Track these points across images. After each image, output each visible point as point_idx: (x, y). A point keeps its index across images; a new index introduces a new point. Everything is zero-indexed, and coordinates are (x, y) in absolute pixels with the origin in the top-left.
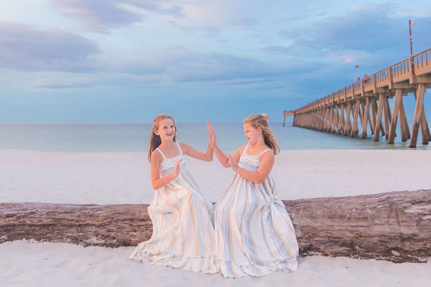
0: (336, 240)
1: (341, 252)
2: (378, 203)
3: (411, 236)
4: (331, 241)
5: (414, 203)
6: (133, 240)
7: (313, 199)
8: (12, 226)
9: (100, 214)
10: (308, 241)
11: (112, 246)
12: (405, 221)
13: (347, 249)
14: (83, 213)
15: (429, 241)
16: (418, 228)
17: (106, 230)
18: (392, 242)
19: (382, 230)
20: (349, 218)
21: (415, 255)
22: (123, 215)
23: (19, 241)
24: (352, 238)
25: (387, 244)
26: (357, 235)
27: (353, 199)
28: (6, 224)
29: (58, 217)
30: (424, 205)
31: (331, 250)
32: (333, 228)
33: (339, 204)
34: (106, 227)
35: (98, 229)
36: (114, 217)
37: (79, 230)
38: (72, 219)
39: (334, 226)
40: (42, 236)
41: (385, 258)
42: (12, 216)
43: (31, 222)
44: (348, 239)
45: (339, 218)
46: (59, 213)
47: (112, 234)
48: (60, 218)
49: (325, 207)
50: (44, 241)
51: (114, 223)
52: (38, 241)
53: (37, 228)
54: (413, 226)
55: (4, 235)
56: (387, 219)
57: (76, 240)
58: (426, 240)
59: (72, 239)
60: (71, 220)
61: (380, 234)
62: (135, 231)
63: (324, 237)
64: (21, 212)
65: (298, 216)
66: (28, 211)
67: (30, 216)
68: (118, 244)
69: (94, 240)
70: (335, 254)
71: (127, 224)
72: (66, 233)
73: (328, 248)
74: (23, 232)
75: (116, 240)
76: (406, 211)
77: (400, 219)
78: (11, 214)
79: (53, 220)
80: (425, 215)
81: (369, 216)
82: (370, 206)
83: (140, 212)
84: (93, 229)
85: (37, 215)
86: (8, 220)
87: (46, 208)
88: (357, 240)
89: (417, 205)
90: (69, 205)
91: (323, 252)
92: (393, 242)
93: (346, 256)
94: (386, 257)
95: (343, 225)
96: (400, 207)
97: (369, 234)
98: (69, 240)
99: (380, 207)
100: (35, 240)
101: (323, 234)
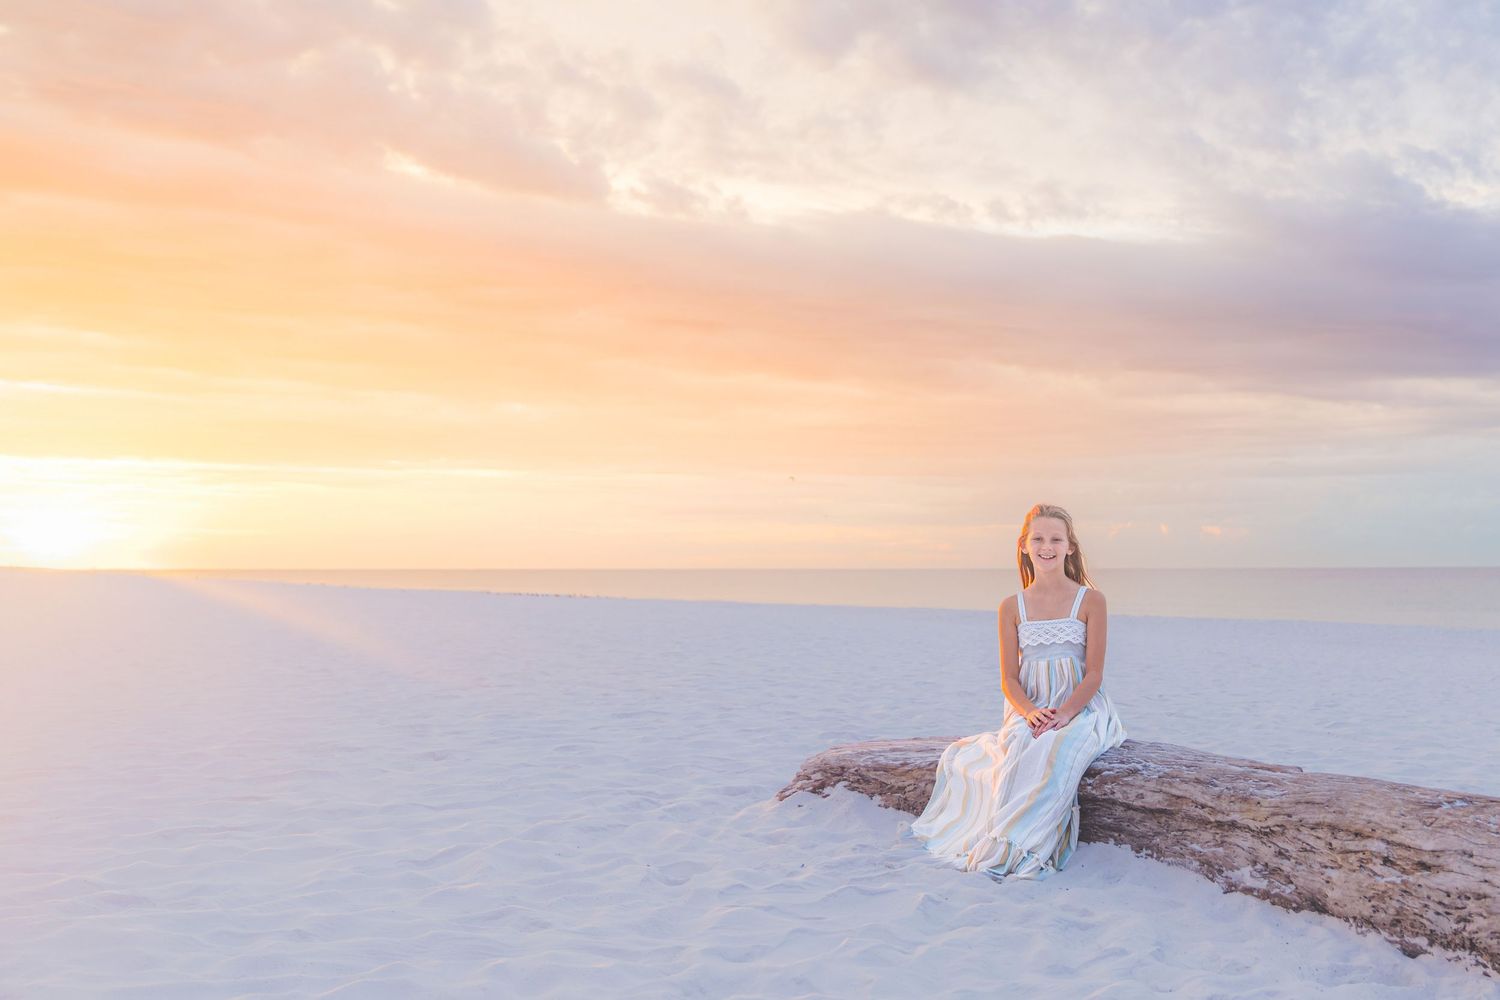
14: (1234, 788)
17: (1273, 848)
22: (1317, 810)
34: (1273, 840)
35: (1256, 843)
36: (1295, 814)
51: (1291, 832)
52: (1137, 852)
53: (1137, 817)
57: (1209, 869)
59: (1202, 864)
60: (1204, 806)
62: (1337, 867)
64: (1115, 765)
66: (1127, 766)
67: (1126, 779)
68: (1299, 900)
69: (1245, 875)
71: (1321, 839)
72: (1192, 843)
74: (1110, 821)
75: (1293, 887)
79: (1167, 798)
83: (1360, 806)
84: (1246, 840)
85: (1141, 778)
87: (1169, 764)
98: (1196, 865)
100: (1132, 850)
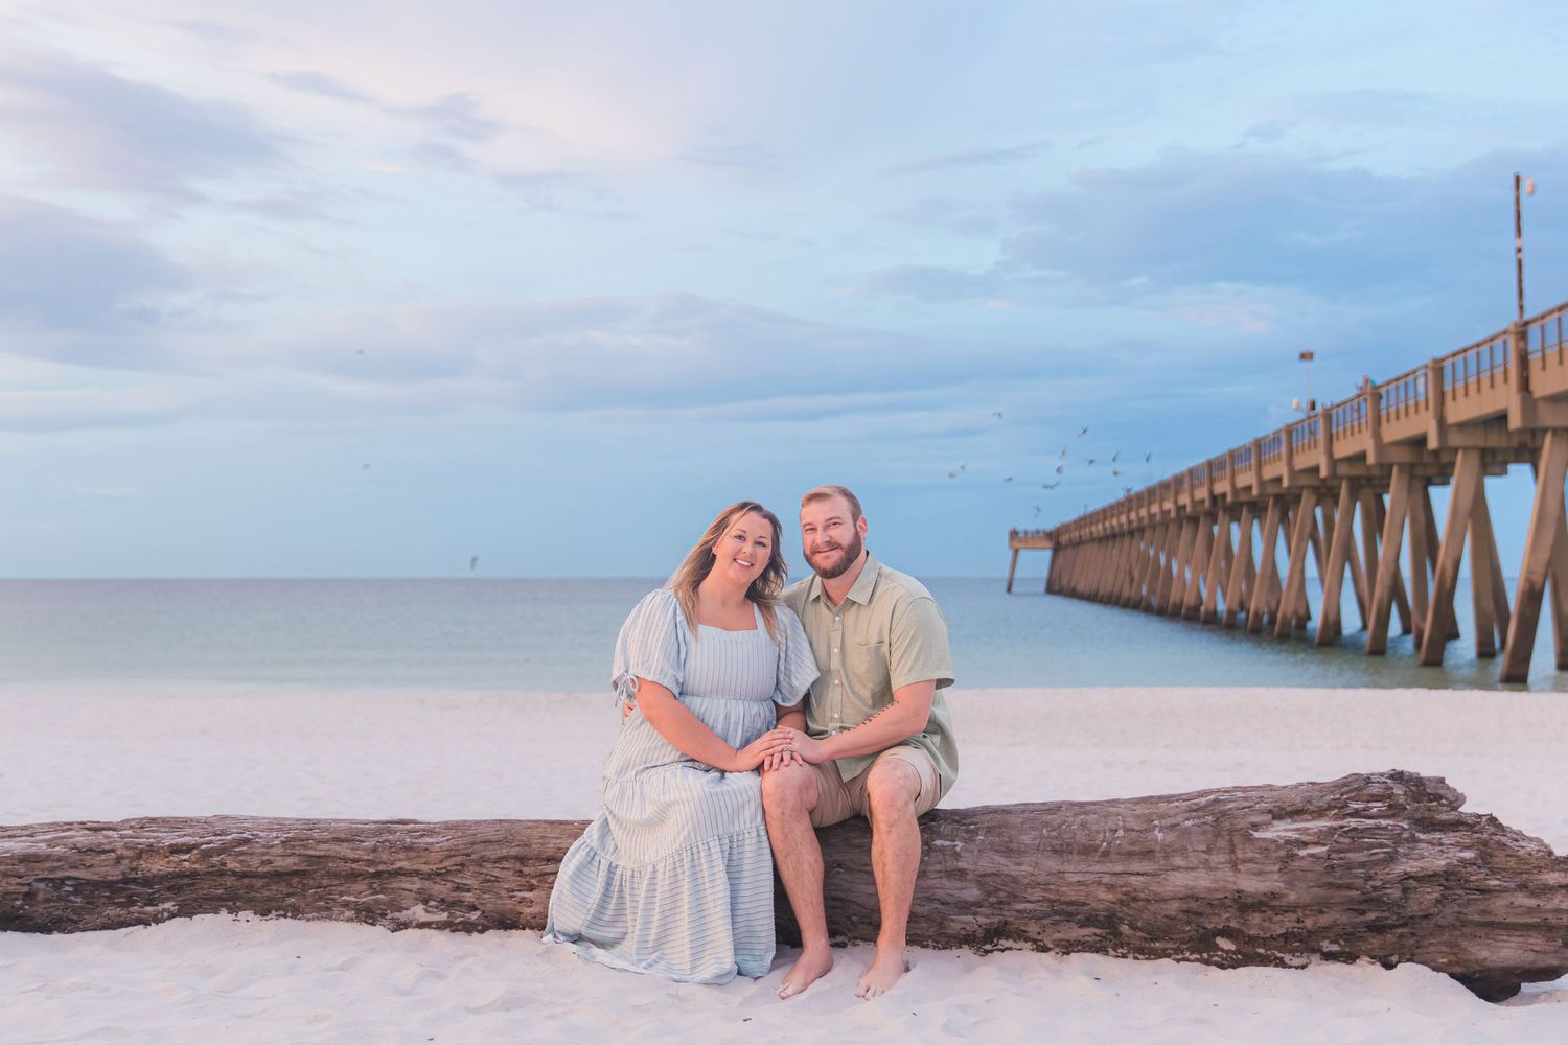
0: (1071, 909)
1: (1082, 939)
2: (1187, 815)
3: (1264, 898)
4: (1056, 913)
5: (1279, 814)
6: (527, 911)
7: (1016, 805)
8: (187, 876)
9: (432, 844)
10: (995, 912)
11: (468, 928)
12: (1251, 861)
13: (1098, 931)
14: (386, 841)
15: (1311, 910)
16: (1284, 878)
17: (449, 885)
18: (1214, 914)
19: (1190, 883)
20: (1106, 853)
21: (1276, 948)
22: (496, 847)
23: (209, 917)
24: (1112, 903)
25: (1202, 919)
26: (1124, 897)
27: (1123, 806)
28: (171, 870)
29: (318, 853)
30: (1307, 821)
31: (1057, 936)
32: (1064, 879)
33: (1083, 817)
34: (450, 878)
35: (427, 884)
36: (473, 853)
37: (375, 886)
38: (357, 856)
39: (1067, 875)
40: (273, 904)
41: (1198, 957)
42: (188, 849)
43: (243, 867)
44: (1101, 906)
45: (1079, 853)
46: (320, 842)
47: (468, 897)
48: (322, 853)
49: (1046, 824)
50: (278, 916)
51: (471, 868)
52: (263, 915)
53: (259, 883)
54: (1271, 872)
55: (168, 899)
56: (1204, 855)
57: (368, 915)
58: (1305, 907)
59: (358, 912)
60: (354, 861)
61: (1183, 892)
62: (532, 888)
63: (1039, 901)
64: (213, 838)
65: (971, 847)
66: (229, 837)
67: (237, 849)
68: (486, 922)
69: (419, 912)
70: (1067, 948)
71: (508, 869)
72: (341, 896)
73: (1049, 931)
74: (220, 891)
75: (478, 913)
76: (1256, 835)
77: (1240, 855)
78: (183, 845)
79: (303, 859)
80: (1305, 844)
81: (1157, 848)
82: (1163, 822)
83: (542, 838)
84: (415, 883)
85: (257, 845)
86: (176, 859)
87: (278, 830)
88: (1124, 908)
89: (1289, 820)
90: (341, 821)
91: (1035, 941)
92: (1218, 915)
93: (1097, 952)
94: (1200, 953)
95: (1091, 869)
96: (1241, 824)
97: (1156, 894)
98: (348, 914)
99: (1188, 823)
100: (255, 914)
101: (1037, 894)
